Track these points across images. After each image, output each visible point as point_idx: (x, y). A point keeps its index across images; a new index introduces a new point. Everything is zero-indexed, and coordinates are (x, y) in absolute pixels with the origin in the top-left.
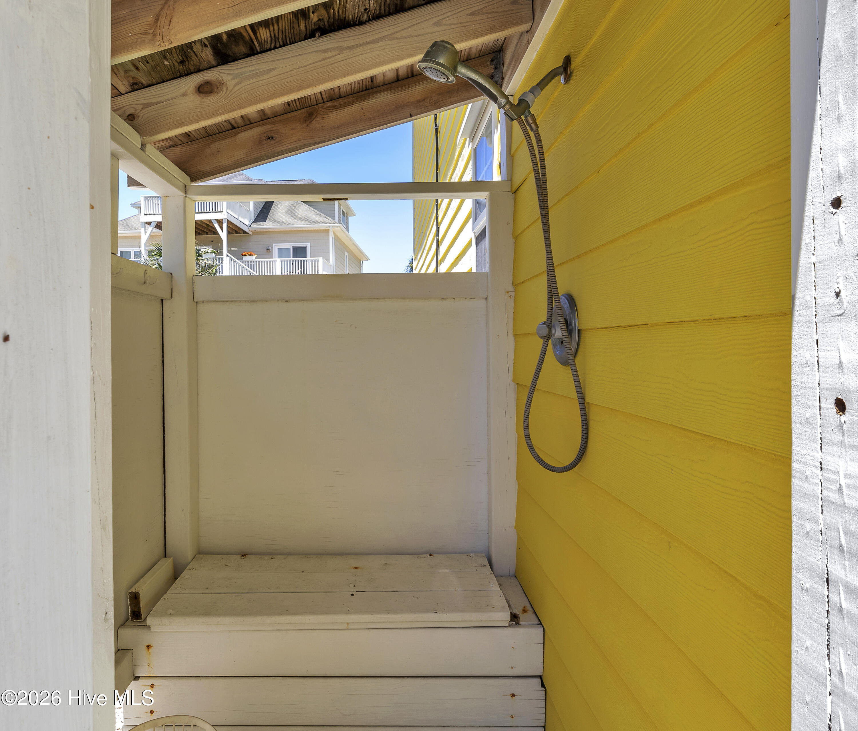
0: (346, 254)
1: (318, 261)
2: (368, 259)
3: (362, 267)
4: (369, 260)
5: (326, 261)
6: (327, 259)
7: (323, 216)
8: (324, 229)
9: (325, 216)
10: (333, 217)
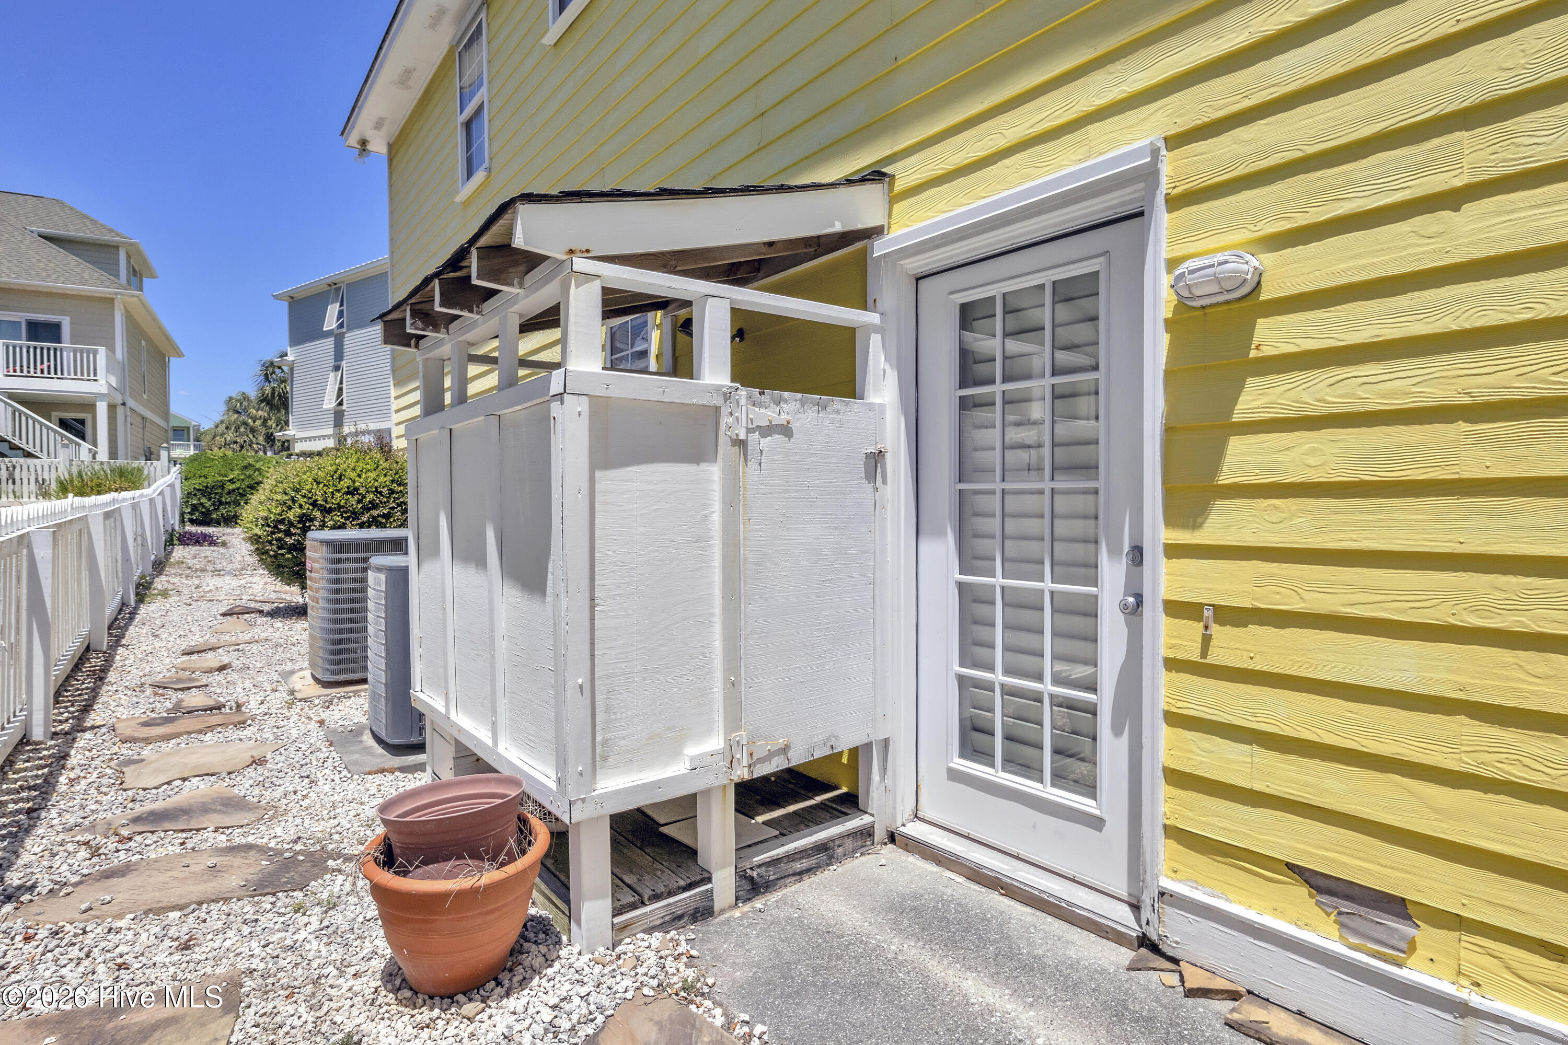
0: (143, 343)
1: (95, 353)
2: (180, 354)
3: (169, 367)
4: (184, 356)
5: (110, 354)
6: (111, 349)
7: (98, 273)
8: (102, 295)
9: (104, 273)
10: (117, 276)
